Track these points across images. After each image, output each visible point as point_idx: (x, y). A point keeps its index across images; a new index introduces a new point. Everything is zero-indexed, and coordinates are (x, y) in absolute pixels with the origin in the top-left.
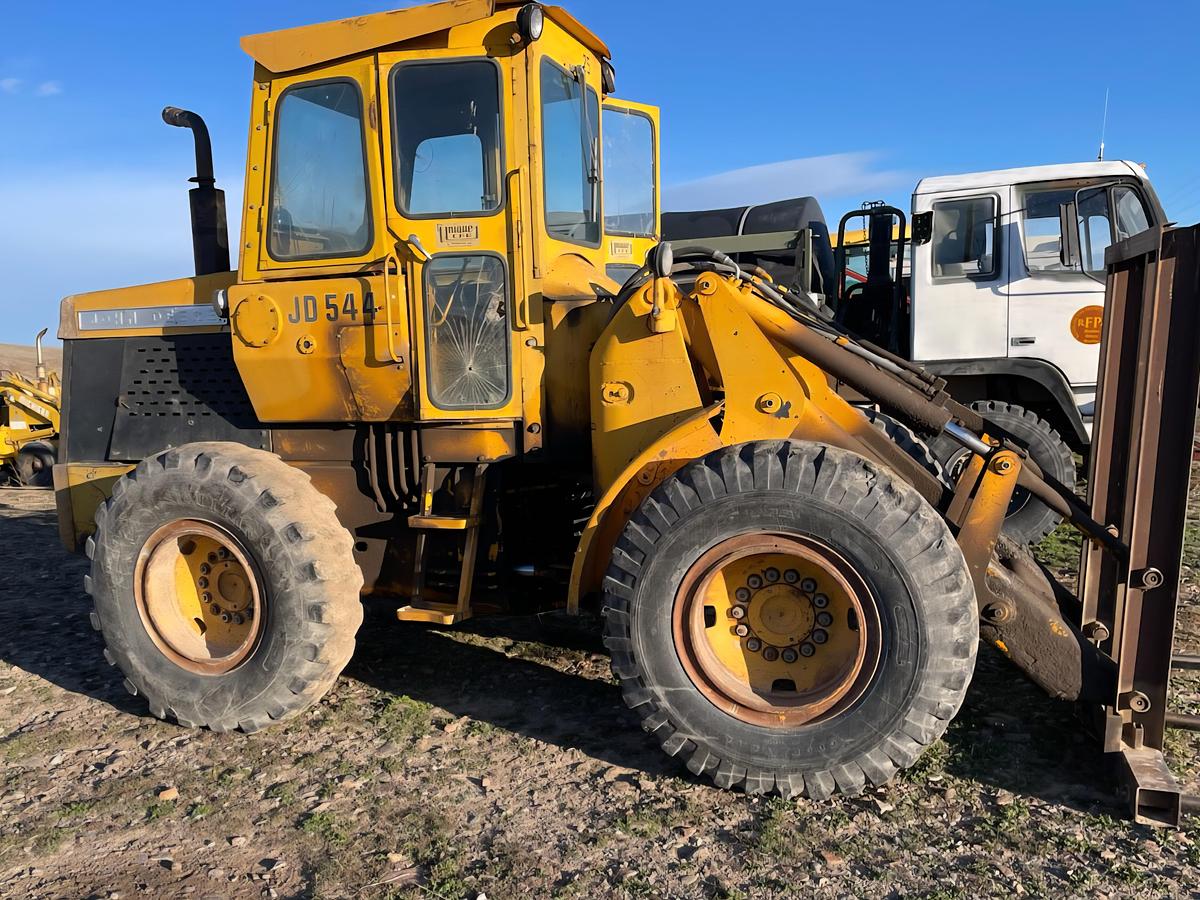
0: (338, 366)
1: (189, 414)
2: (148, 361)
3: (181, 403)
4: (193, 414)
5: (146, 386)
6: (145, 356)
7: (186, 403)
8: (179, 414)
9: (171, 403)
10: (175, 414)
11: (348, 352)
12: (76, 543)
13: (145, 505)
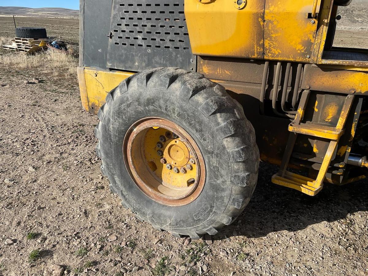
0: (260, 20)
1: (148, 46)
2: (125, 12)
3: (143, 39)
4: (150, 46)
5: (123, 27)
6: (124, 9)
7: (146, 39)
8: (142, 45)
9: (137, 38)
10: (139, 45)
11: (271, 9)
12: (89, 108)
13: (139, 104)
